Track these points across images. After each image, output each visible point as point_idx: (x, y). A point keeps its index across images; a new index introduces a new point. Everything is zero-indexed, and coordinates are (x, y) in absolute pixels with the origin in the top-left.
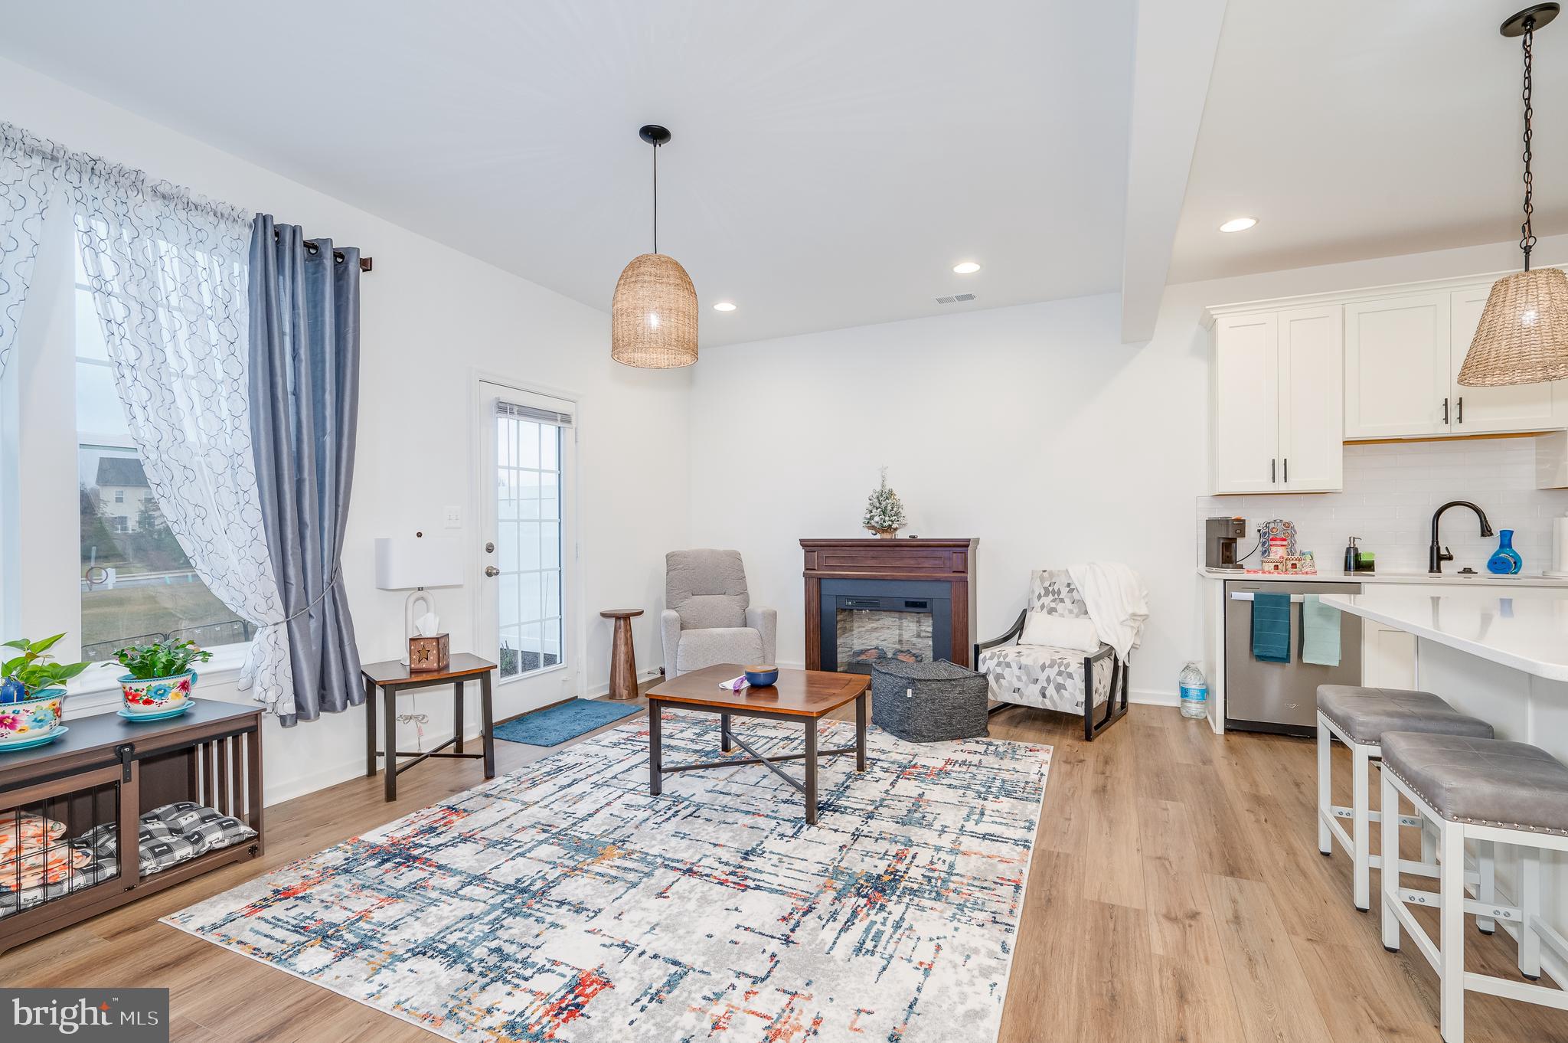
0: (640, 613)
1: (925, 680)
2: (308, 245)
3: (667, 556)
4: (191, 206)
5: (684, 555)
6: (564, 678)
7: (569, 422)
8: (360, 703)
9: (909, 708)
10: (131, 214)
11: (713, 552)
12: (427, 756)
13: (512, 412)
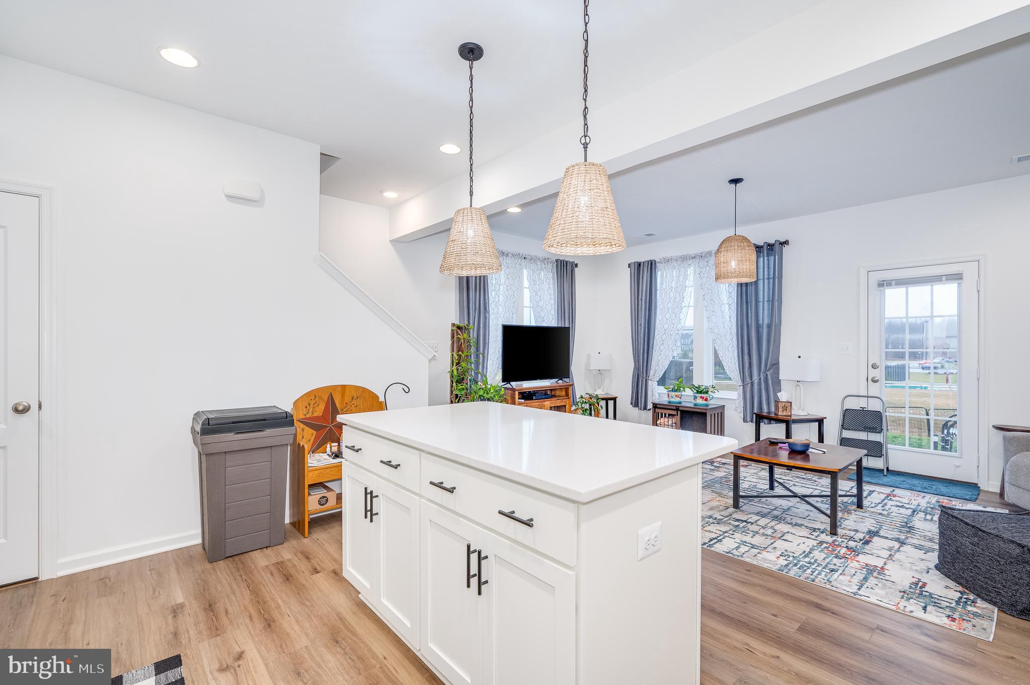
13: (889, 284)
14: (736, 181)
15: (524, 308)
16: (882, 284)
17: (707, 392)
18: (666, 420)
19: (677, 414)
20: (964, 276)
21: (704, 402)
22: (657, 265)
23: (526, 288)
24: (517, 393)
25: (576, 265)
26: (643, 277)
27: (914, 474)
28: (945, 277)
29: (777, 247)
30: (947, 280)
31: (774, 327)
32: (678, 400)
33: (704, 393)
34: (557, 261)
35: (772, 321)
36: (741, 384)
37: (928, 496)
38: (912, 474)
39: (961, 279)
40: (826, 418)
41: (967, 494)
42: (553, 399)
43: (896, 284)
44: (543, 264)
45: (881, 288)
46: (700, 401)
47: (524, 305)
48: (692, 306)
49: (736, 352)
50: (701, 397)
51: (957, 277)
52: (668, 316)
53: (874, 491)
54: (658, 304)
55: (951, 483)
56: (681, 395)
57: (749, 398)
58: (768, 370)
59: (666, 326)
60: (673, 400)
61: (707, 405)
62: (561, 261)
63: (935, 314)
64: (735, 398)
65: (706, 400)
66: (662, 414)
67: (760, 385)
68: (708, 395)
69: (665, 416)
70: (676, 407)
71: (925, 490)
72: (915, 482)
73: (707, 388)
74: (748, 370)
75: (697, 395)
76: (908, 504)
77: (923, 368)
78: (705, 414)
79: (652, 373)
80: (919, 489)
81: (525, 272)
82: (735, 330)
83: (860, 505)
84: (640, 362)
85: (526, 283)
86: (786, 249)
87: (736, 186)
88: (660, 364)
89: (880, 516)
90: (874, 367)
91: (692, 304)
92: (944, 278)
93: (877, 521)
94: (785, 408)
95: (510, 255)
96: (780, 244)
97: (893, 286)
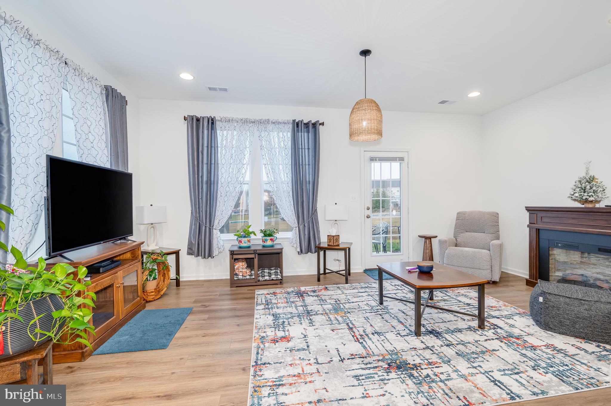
0: (436, 237)
1: (555, 295)
2: (304, 124)
3: (458, 213)
4: (279, 123)
5: (464, 213)
6: (402, 258)
7: (403, 160)
8: (315, 253)
9: (541, 309)
10: (267, 130)
11: (480, 212)
12: (334, 272)
13: (376, 160)
16: (372, 159)
19: (255, 257)
21: (271, 243)
33: (271, 236)
35: (313, 178)
36: (298, 226)
43: (379, 160)
45: (371, 162)
49: (292, 201)
51: (402, 159)
58: (313, 214)
60: (244, 245)
64: (292, 237)
66: (239, 259)
70: (254, 251)
90: (368, 209)
92: (398, 159)
94: (337, 241)
96: (319, 124)
97: (378, 161)
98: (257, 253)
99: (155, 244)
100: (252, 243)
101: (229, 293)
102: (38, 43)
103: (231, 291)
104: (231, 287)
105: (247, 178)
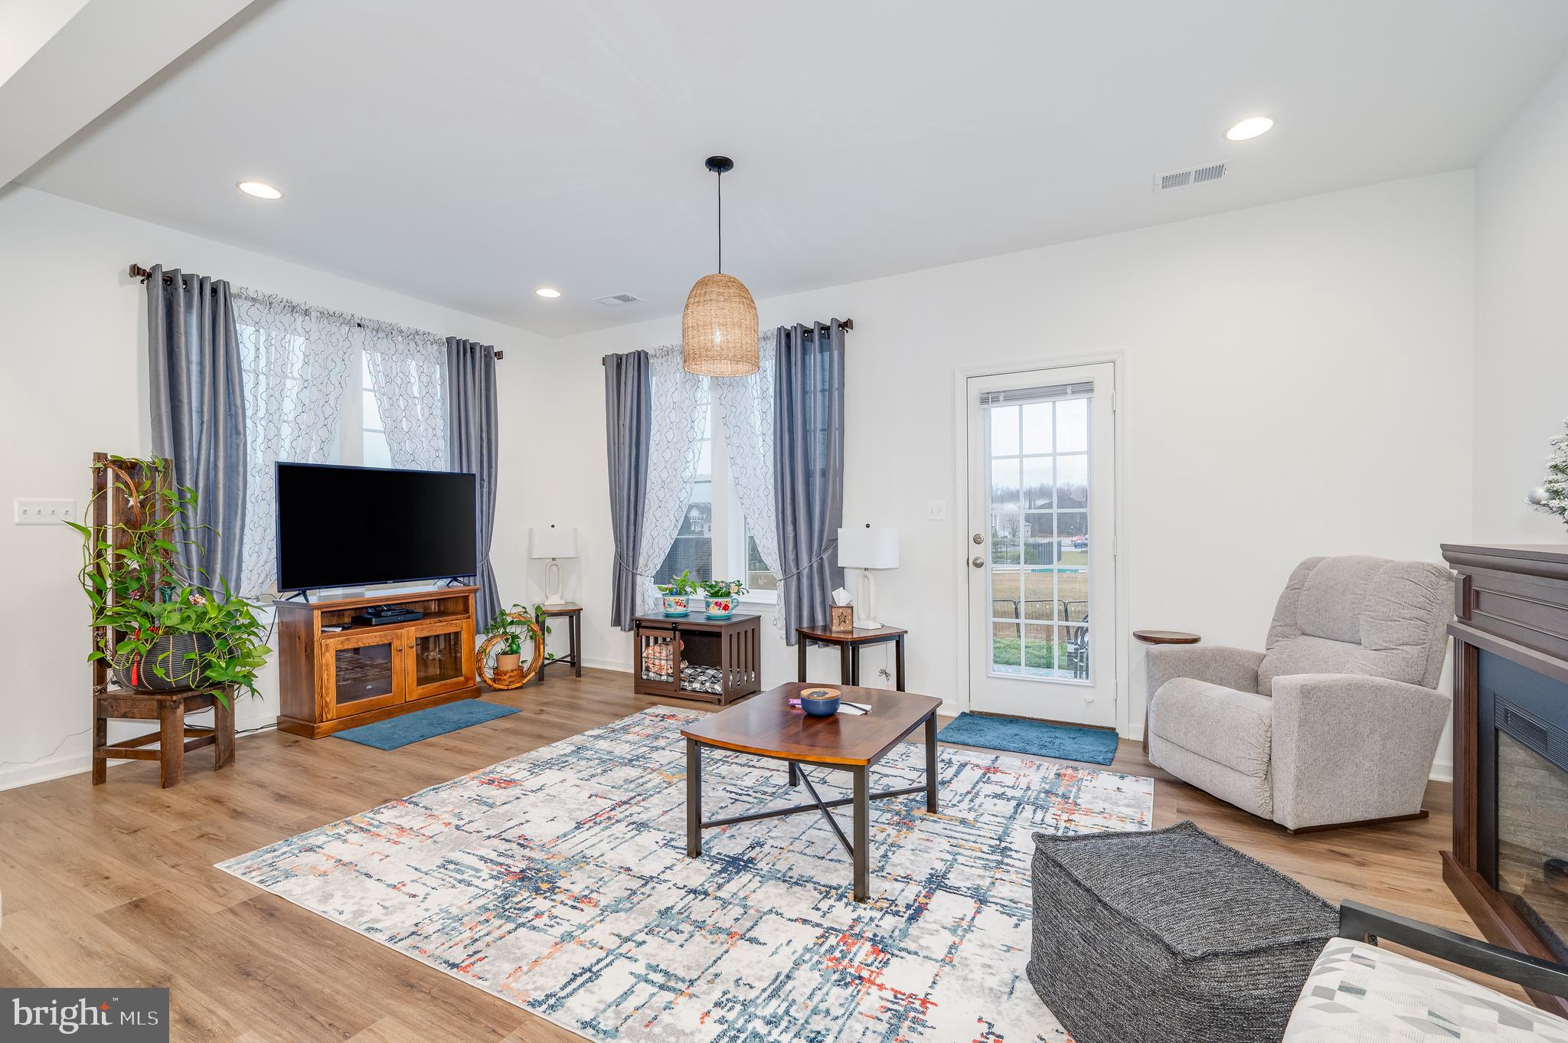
13: (996, 400)
14: (719, 164)
15: (365, 433)
16: (988, 399)
17: (728, 594)
18: (657, 649)
19: (675, 637)
20: (1096, 387)
21: (722, 613)
22: (651, 361)
23: (369, 390)
24: (317, 614)
25: (499, 355)
26: (625, 383)
27: (1032, 719)
28: (1071, 387)
29: (834, 331)
30: (1073, 393)
31: (834, 473)
32: (680, 610)
33: (721, 596)
34: (449, 340)
35: (828, 464)
36: (782, 578)
37: (1046, 763)
38: (1029, 718)
39: (1092, 390)
40: (906, 632)
41: (1100, 752)
42: (428, 621)
43: (1006, 399)
44: (412, 344)
45: (985, 406)
46: (715, 611)
47: (365, 427)
48: (707, 439)
49: (773, 518)
50: (716, 604)
51: (1084, 388)
52: (668, 455)
53: (966, 764)
54: (653, 432)
55: (1080, 730)
56: (688, 600)
57: (795, 603)
58: (825, 550)
59: (664, 475)
60: (671, 610)
61: (729, 618)
62: (458, 342)
63: (1058, 451)
64: (775, 602)
65: (726, 608)
66: (648, 638)
67: (811, 577)
68: (729, 600)
69: (656, 642)
70: (673, 623)
71: (1044, 752)
72: (1033, 734)
73: (728, 585)
74: (793, 551)
75: (711, 600)
76: (1013, 787)
77: (1076, 546)
78: (718, 635)
79: (641, 561)
80: (1035, 750)
81: (365, 357)
82: (772, 481)
83: (932, 806)
84: (623, 542)
85: (367, 381)
86: (849, 336)
87: (719, 175)
88: (655, 544)
89: (961, 828)
90: (977, 540)
91: (708, 434)
92: (1069, 390)
93: (954, 842)
94: (843, 619)
95: (314, 315)
96: (840, 326)
97: (1002, 403)
98: (679, 630)
99: (559, 595)
100: (690, 609)
101: (631, 702)
102: (307, 313)
103: (636, 699)
104: (637, 692)
105: (704, 468)
